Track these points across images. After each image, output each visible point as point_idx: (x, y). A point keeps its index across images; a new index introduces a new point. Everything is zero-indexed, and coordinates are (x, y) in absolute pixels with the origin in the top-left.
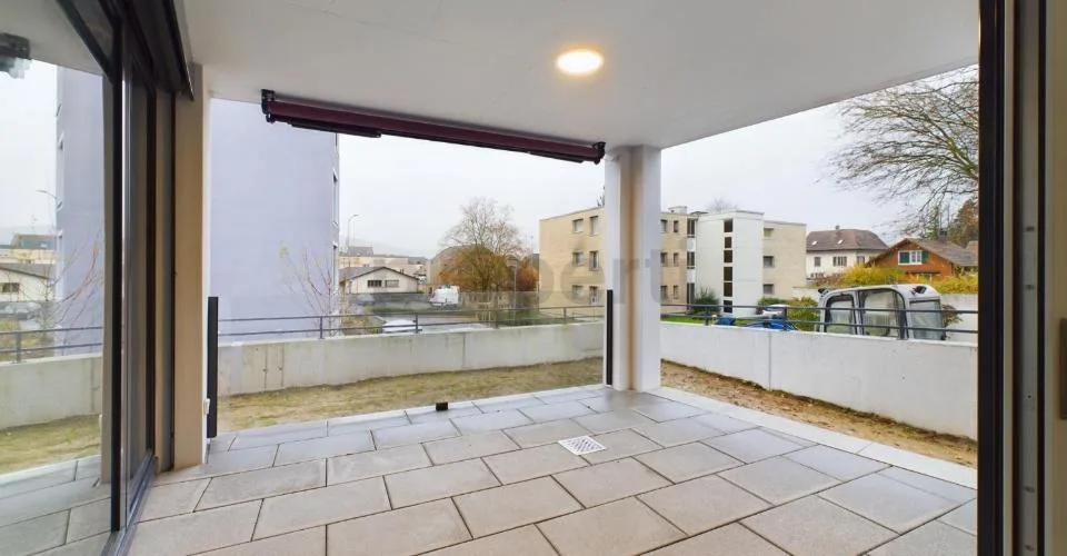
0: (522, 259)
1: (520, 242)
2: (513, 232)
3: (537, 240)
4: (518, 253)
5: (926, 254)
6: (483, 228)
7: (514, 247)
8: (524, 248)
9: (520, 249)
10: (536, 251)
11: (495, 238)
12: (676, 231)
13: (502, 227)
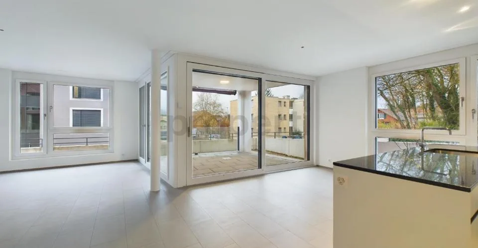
0: (223, 117)
1: (222, 110)
2: (220, 105)
3: (229, 109)
4: (222, 114)
5: (385, 114)
6: (207, 104)
7: (220, 112)
8: (224, 112)
9: (223, 113)
10: (229, 113)
11: (212, 108)
12: (285, 106)
13: (215, 103)
